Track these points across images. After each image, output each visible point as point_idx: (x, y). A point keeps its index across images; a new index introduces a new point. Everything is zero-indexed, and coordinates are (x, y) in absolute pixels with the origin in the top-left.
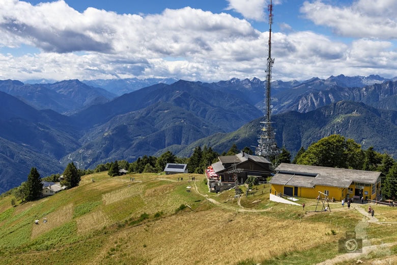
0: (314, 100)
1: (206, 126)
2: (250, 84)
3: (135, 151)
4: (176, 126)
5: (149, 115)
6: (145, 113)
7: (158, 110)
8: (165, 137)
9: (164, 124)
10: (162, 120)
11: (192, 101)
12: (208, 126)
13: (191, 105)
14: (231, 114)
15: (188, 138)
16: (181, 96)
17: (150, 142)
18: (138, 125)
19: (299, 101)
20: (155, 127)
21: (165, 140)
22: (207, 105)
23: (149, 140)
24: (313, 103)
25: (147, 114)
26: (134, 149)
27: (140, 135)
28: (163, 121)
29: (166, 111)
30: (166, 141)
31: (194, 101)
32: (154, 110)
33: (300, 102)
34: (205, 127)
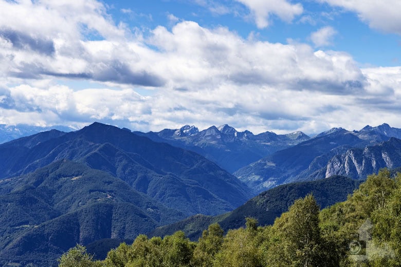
0: (355, 163)
1: (153, 208)
2: (219, 137)
3: (20, 253)
4: (99, 206)
5: (43, 184)
6: (33, 181)
7: (60, 176)
8: (79, 226)
9: (72, 201)
10: (68, 194)
11: (121, 161)
12: (157, 208)
13: (119, 169)
14: (193, 188)
15: (124, 228)
16: (99, 150)
17: (49, 234)
18: (22, 202)
19: (325, 164)
20: (55, 208)
21: (78, 232)
22: (149, 170)
23: (46, 231)
24: (352, 168)
25: (37, 183)
26: (17, 249)
27: (27, 223)
28: (69, 197)
29: (75, 178)
30: (81, 234)
31: (124, 162)
32: (51, 175)
33: (329, 166)
34: (151, 210)
